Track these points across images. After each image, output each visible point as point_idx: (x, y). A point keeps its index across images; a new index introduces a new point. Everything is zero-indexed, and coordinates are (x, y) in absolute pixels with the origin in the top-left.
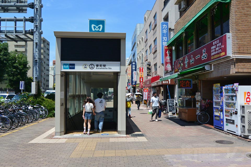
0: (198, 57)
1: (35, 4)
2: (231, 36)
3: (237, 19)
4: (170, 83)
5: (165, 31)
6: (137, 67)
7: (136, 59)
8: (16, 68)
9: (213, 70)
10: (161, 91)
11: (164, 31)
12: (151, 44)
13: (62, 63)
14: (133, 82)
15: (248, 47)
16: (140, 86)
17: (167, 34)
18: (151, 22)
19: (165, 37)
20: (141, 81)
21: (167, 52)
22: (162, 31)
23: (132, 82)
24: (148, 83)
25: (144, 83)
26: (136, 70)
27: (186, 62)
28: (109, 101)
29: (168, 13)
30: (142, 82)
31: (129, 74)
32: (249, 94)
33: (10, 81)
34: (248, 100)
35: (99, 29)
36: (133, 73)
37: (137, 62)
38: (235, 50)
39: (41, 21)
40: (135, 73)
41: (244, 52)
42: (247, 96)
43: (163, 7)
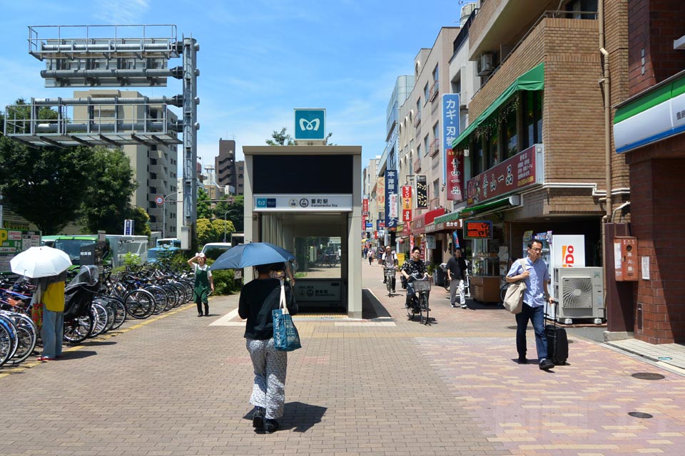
0: (501, 179)
1: (185, 69)
2: (543, 149)
3: (552, 120)
4: (461, 226)
5: (453, 114)
6: (400, 184)
7: (398, 163)
8: (107, 186)
9: (522, 205)
10: (448, 244)
11: (449, 114)
12: (428, 135)
13: (254, 198)
14: (390, 221)
15: (573, 167)
16: (406, 230)
17: (455, 120)
18: (427, 84)
19: (451, 128)
20: (407, 218)
21: (453, 163)
22: (445, 114)
23: (387, 220)
24: (419, 225)
25: (412, 224)
26: (395, 191)
27: (485, 186)
28: (331, 267)
29: (459, 72)
30: (408, 221)
31: (381, 198)
32: (571, 249)
33: (91, 216)
34: (570, 259)
35: (314, 127)
36: (390, 198)
37: (398, 172)
38: (549, 173)
39: (197, 102)
40: (393, 198)
41: (567, 176)
42: (567, 253)
43: (452, 54)
